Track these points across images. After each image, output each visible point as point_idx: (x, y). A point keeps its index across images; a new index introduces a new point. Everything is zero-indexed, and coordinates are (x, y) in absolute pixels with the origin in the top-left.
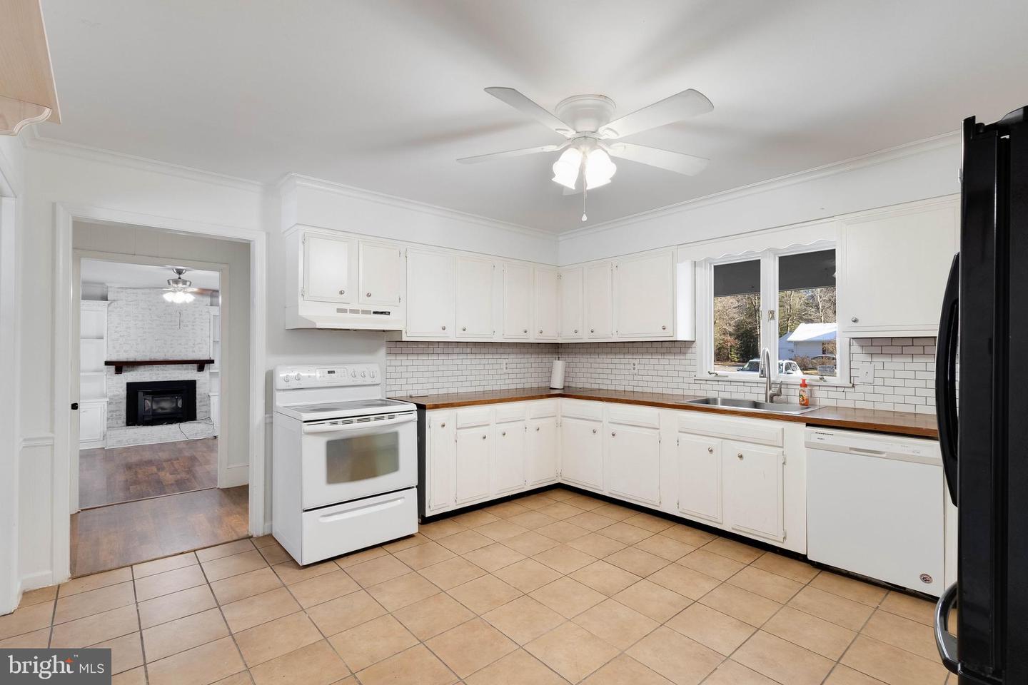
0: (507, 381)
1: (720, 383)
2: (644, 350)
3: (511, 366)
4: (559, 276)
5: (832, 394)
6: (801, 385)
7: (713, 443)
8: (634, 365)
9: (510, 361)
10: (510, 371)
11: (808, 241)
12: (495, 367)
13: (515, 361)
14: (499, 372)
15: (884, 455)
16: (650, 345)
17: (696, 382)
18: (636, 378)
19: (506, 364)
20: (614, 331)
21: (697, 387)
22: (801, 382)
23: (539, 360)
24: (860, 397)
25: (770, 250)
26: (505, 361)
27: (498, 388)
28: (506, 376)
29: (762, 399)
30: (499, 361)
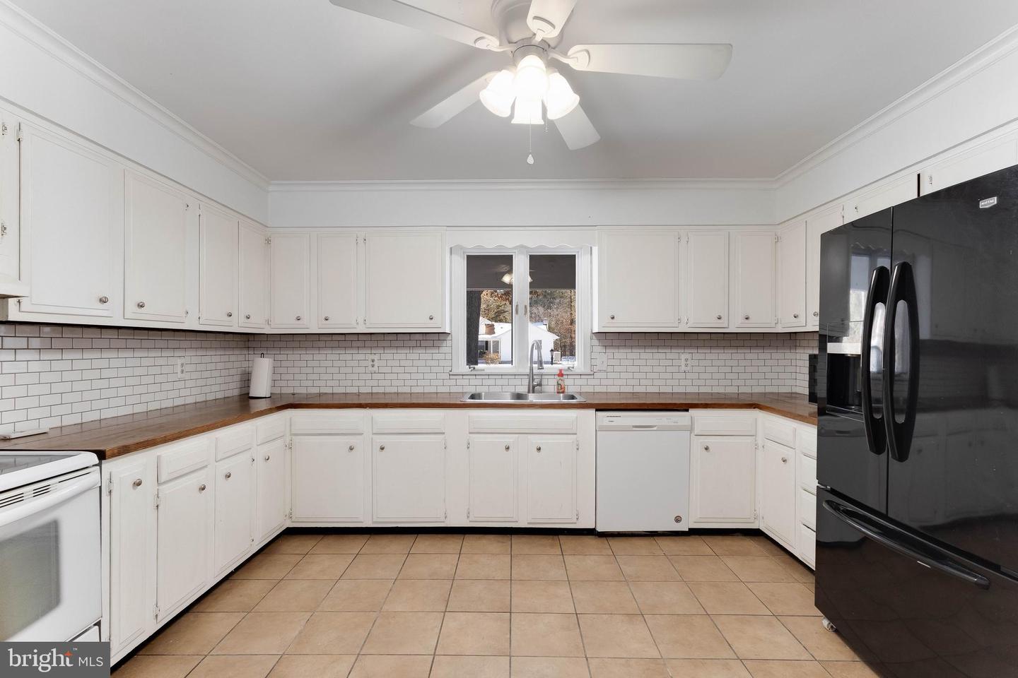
0: (183, 393)
1: (477, 377)
2: (386, 344)
3: (187, 368)
4: (268, 241)
5: (578, 382)
6: (559, 375)
7: (509, 439)
8: (373, 361)
9: (187, 360)
10: (186, 376)
11: (554, 245)
12: (165, 370)
13: (195, 360)
14: (171, 378)
15: (655, 428)
16: (394, 337)
17: (451, 377)
18: (375, 376)
19: (182, 365)
20: (361, 321)
21: (453, 382)
22: (558, 372)
23: (226, 358)
24: (597, 382)
25: (522, 246)
26: (179, 361)
27: (169, 404)
28: (181, 385)
29: (523, 389)
30: (171, 361)
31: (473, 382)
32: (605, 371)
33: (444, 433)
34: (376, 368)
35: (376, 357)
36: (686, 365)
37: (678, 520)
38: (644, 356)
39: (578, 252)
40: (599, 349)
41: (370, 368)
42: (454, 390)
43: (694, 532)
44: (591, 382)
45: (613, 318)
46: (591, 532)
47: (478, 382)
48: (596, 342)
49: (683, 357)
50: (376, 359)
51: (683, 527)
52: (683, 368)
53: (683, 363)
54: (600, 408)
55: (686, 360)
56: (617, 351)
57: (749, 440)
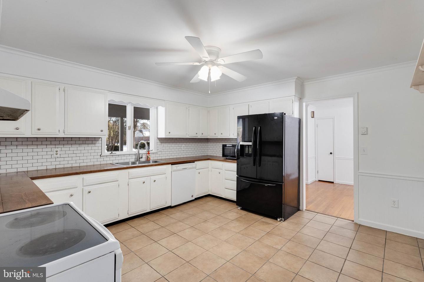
31: (112, 159)
32: (161, 151)
33: (118, 181)
34: (58, 155)
35: (59, 150)
36: (184, 148)
37: (192, 197)
38: (173, 146)
39: (151, 108)
40: (159, 143)
41: (55, 156)
42: (102, 163)
43: (196, 199)
44: (157, 156)
45: (170, 133)
46: (170, 207)
47: (114, 158)
48: (158, 141)
49: (183, 145)
50: (59, 151)
51: (193, 198)
52: (183, 149)
53: (183, 147)
54: (173, 164)
55: (184, 147)
56: (164, 144)
57: (208, 169)
